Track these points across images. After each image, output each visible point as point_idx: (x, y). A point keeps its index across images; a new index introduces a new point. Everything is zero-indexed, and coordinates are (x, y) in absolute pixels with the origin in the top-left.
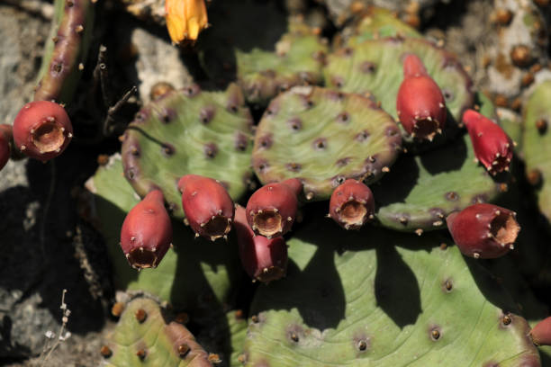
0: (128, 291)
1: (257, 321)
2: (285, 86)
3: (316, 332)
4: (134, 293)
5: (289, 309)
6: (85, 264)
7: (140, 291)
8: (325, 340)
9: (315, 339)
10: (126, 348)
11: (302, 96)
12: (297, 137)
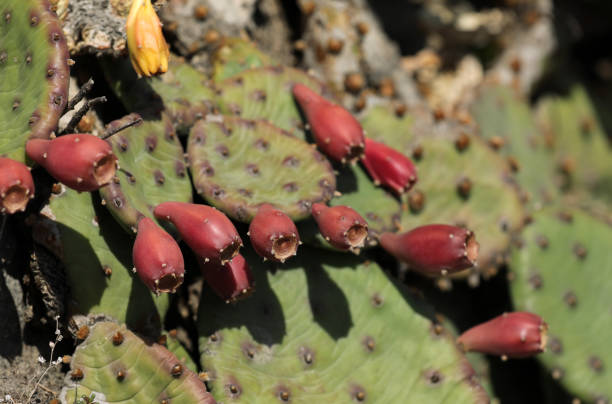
0: (91, 315)
1: (214, 340)
2: (200, 115)
3: (265, 348)
4: (96, 317)
5: (239, 328)
6: (45, 289)
7: (102, 315)
8: (274, 355)
9: (265, 354)
10: (95, 370)
11: (217, 123)
12: (227, 162)
